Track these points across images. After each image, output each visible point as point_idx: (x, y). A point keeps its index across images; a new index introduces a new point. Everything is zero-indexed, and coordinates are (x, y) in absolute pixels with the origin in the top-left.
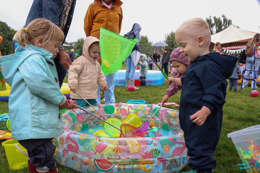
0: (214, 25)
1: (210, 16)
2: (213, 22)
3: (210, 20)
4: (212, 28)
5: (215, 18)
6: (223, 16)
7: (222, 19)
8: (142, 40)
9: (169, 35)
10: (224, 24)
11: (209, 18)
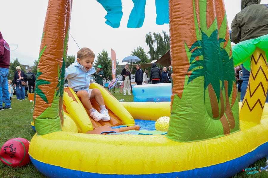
0: (154, 41)
1: (150, 33)
2: (153, 38)
3: (150, 36)
4: (153, 44)
5: (154, 34)
6: (163, 32)
7: (162, 35)
8: (70, 61)
9: (101, 54)
10: (165, 40)
11: (149, 34)
